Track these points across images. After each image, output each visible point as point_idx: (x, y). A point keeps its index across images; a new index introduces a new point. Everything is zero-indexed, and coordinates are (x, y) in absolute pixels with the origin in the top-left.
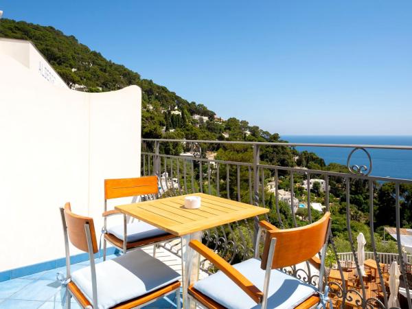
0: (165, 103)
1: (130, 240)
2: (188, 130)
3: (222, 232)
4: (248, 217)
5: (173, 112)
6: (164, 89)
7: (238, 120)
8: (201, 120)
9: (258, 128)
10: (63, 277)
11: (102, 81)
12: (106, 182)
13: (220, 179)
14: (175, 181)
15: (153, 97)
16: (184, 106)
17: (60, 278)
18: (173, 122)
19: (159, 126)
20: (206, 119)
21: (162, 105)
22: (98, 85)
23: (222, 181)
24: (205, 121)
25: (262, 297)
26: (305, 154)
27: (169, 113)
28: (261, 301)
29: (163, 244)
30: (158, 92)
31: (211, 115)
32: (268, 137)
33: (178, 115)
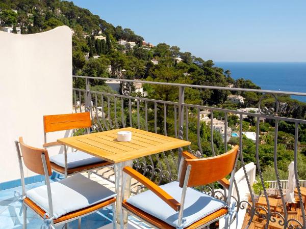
0: (88, 28)
1: (69, 167)
2: (113, 57)
3: (150, 161)
4: (173, 148)
5: (97, 37)
6: (86, 12)
7: (169, 46)
8: (128, 46)
9: (190, 54)
10: (19, 194)
11: (18, 3)
12: (45, 118)
13: (148, 108)
14: (100, 110)
15: (74, 21)
16: (109, 31)
17: (17, 195)
18: (98, 48)
19: (82, 52)
20: (133, 44)
21: (85, 30)
22: (12, 8)
23: (150, 109)
24: (132, 47)
25: (179, 207)
26: (241, 82)
27: (93, 38)
28: (179, 210)
29: (95, 171)
30: (79, 15)
31: (139, 41)
32: (202, 64)
33: (103, 40)
